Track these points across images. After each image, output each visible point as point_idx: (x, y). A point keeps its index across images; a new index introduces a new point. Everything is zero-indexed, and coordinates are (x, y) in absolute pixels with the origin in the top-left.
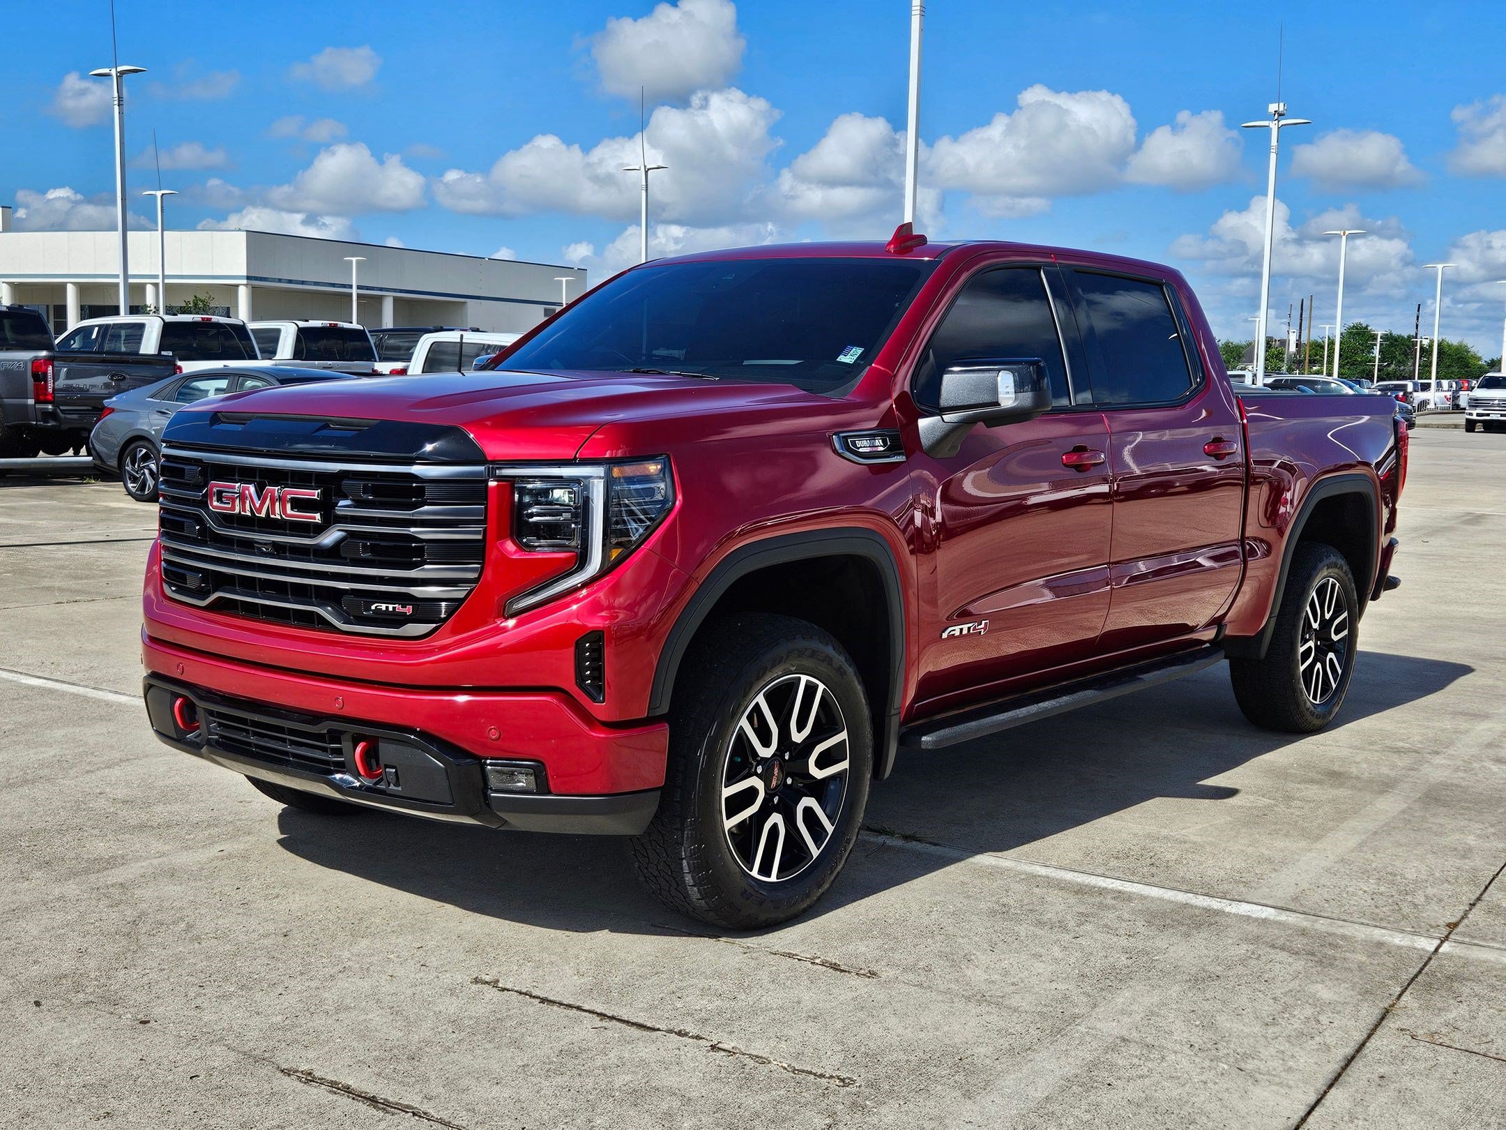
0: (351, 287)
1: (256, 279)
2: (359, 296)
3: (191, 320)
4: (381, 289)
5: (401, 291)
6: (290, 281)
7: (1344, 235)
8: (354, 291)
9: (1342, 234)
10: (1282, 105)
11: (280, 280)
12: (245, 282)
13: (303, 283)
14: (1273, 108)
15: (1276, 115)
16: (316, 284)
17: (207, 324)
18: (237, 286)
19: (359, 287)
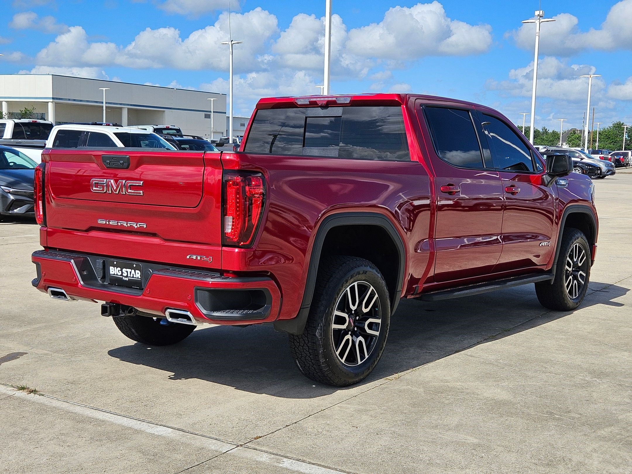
0: (102, 103)
1: (57, 99)
2: (106, 107)
3: (27, 122)
4: (121, 104)
5: (131, 105)
6: (74, 100)
7: (590, 77)
8: (104, 105)
9: (589, 77)
10: (541, 12)
11: (69, 100)
12: (51, 100)
13: (81, 101)
14: (537, 13)
15: (539, 17)
16: (88, 101)
17: (35, 124)
18: (48, 102)
19: (106, 103)
